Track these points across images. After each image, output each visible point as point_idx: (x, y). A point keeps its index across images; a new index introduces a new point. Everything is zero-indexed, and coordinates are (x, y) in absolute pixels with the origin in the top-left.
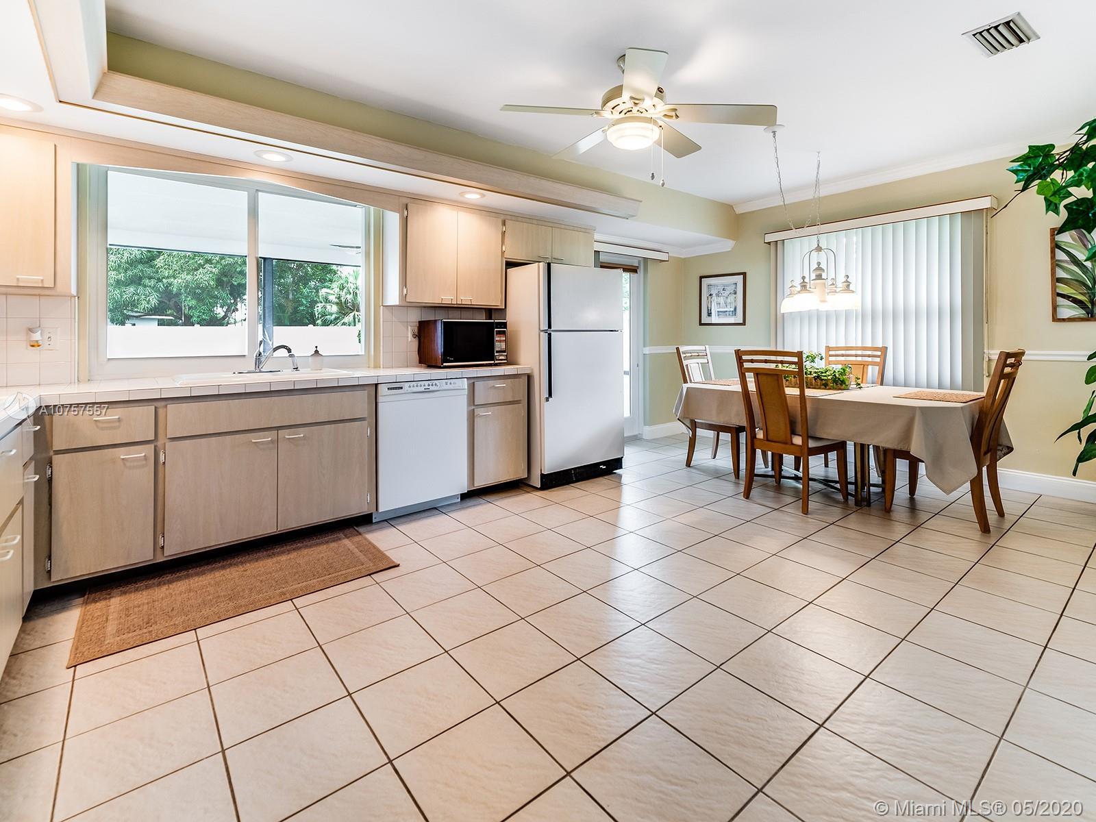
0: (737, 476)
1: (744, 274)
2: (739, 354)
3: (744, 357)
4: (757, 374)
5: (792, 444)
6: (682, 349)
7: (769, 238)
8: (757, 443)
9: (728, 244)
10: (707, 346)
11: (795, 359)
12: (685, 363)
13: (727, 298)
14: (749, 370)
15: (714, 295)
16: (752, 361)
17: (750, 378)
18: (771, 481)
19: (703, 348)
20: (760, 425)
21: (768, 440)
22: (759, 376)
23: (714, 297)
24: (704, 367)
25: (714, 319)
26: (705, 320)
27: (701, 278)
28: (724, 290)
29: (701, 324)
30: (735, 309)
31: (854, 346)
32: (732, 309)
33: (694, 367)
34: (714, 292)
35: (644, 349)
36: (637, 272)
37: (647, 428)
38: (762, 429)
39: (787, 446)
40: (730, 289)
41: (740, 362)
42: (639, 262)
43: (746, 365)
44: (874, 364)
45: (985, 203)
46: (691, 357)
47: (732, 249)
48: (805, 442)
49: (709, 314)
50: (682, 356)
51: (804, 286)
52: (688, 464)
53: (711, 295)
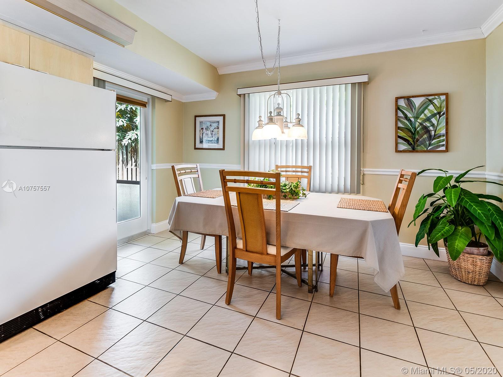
0: (220, 271)
1: (224, 116)
2: (223, 174)
3: (228, 177)
4: (239, 193)
5: (268, 254)
6: (176, 167)
7: (241, 92)
8: (237, 252)
9: (213, 95)
10: (198, 165)
11: (273, 180)
12: (179, 178)
13: (213, 131)
14: (232, 189)
15: (204, 129)
16: (235, 181)
17: (233, 196)
18: (246, 273)
19: (194, 166)
20: (241, 235)
21: (246, 251)
22: (241, 195)
23: (204, 130)
24: (196, 180)
25: (205, 145)
26: (198, 145)
27: (196, 117)
28: (210, 126)
29: (195, 149)
30: (218, 139)
31: (291, 165)
32: (216, 139)
33: (187, 181)
34: (204, 127)
35: (152, 165)
36: (146, 106)
37: (154, 225)
38: (241, 239)
39: (264, 256)
40: (215, 125)
41: (224, 181)
42: (148, 99)
43: (230, 184)
44: (304, 177)
45: (364, 79)
46: (186, 173)
47: (216, 98)
48: (278, 251)
49: (201, 142)
50: (177, 173)
51: (271, 120)
52: (181, 262)
53: (202, 129)
